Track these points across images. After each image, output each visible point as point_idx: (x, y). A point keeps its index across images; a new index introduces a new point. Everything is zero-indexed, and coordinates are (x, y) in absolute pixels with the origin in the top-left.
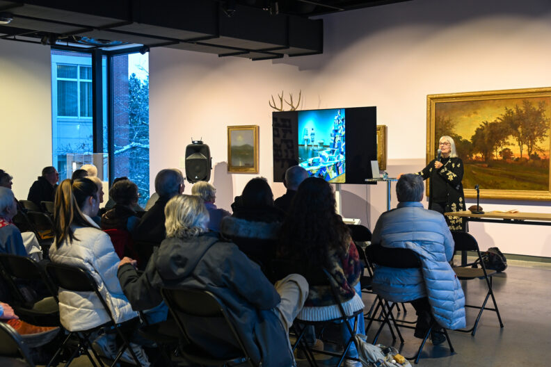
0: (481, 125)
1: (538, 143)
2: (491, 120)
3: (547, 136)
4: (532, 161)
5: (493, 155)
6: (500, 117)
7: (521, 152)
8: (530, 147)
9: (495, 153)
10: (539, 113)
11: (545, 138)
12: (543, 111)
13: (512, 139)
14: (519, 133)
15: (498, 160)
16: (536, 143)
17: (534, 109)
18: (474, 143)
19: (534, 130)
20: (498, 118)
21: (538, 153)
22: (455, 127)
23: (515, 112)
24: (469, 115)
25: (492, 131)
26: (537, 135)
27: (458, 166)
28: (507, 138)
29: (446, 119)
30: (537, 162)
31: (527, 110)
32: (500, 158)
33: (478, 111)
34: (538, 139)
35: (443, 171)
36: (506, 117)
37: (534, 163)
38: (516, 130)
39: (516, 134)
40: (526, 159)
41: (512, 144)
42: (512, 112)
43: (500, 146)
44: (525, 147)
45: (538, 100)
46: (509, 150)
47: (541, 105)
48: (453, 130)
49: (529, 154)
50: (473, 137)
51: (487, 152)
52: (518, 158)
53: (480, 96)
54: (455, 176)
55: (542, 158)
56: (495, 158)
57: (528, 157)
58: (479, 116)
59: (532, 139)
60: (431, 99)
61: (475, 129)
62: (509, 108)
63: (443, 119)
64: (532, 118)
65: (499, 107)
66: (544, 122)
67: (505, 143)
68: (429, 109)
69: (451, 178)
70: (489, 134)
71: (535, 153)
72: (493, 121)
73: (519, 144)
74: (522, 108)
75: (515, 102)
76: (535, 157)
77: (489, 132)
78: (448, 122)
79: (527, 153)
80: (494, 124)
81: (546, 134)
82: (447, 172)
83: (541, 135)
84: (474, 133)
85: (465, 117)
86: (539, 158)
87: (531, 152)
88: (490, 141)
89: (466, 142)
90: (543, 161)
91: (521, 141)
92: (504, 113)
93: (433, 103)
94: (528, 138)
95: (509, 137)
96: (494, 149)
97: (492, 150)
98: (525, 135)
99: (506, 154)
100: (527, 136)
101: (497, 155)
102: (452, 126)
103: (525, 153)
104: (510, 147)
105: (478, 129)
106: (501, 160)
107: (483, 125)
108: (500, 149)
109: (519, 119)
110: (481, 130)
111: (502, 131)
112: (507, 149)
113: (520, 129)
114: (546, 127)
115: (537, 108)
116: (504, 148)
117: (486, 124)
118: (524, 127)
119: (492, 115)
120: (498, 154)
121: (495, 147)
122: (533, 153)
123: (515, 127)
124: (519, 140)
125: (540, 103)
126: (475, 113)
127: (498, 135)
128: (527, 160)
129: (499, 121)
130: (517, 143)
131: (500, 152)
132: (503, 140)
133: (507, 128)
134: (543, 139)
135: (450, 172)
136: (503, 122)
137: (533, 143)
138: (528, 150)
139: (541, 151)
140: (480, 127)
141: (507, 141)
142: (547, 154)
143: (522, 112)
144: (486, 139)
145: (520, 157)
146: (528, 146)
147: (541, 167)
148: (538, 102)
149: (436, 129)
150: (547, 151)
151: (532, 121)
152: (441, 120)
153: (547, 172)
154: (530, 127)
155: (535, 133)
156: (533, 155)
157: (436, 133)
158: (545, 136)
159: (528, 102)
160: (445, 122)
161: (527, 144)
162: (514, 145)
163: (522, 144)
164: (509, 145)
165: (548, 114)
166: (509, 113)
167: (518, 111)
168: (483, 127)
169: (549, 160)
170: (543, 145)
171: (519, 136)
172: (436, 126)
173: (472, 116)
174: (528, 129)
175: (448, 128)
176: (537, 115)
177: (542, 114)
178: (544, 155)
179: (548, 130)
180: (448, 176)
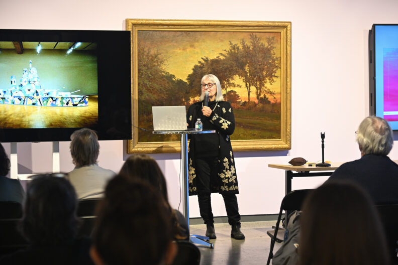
0: (200, 62)
1: (268, 85)
2: (213, 56)
3: (277, 77)
4: (261, 105)
6: (224, 53)
7: (249, 95)
8: (259, 89)
10: (269, 50)
11: (275, 79)
12: (272, 48)
13: (237, 80)
14: (246, 73)
16: (266, 85)
17: (263, 45)
18: (191, 84)
19: (263, 70)
20: (221, 54)
21: (268, 96)
22: (166, 62)
23: (241, 47)
24: (184, 49)
26: (267, 76)
27: (230, 111)
28: (232, 79)
29: (153, 52)
30: (268, 107)
31: (254, 47)
33: (196, 44)
34: (267, 79)
35: (214, 118)
36: (231, 54)
37: (263, 107)
38: (242, 67)
39: (243, 74)
40: (255, 103)
41: (238, 86)
42: (238, 48)
44: (253, 89)
45: (267, 35)
46: (235, 92)
47: (269, 40)
48: (163, 67)
49: (258, 95)
50: (189, 76)
52: (245, 102)
53: (200, 26)
54: (229, 123)
55: (272, 102)
57: (256, 101)
58: (197, 50)
59: (261, 80)
60: (133, 25)
61: (193, 67)
62: (234, 43)
63: (149, 52)
64: (261, 55)
65: (222, 41)
66: (274, 61)
67: (230, 85)
69: (225, 126)
71: (265, 96)
72: (215, 57)
73: (247, 86)
75: (241, 36)
76: (264, 101)
78: (156, 56)
79: (255, 96)
80: (216, 62)
81: (276, 75)
82: (219, 119)
83: (271, 76)
84: (191, 72)
86: (269, 102)
87: (260, 95)
89: (180, 82)
90: (274, 105)
91: (249, 82)
92: (228, 48)
93: (135, 30)
94: (256, 78)
95: (235, 76)
98: (253, 75)
99: (232, 97)
100: (255, 76)
102: (162, 62)
103: (253, 96)
104: (236, 89)
105: (196, 67)
107: (203, 61)
109: (245, 57)
110: (200, 67)
111: (226, 69)
112: (232, 91)
113: (247, 68)
114: (276, 67)
115: (266, 45)
116: (229, 90)
117: (207, 60)
118: (252, 64)
119: (215, 50)
122: (262, 96)
124: (246, 81)
125: (269, 39)
126: (192, 46)
127: (222, 74)
128: (255, 105)
129: (222, 57)
130: (244, 85)
132: (228, 81)
133: (232, 66)
134: (273, 80)
135: (223, 120)
136: (227, 59)
137: (262, 84)
138: (257, 92)
139: (271, 93)
140: (199, 64)
141: (232, 82)
142: (277, 97)
143: (249, 48)
145: (247, 101)
146: (257, 88)
147: (271, 112)
148: (267, 38)
149: (139, 65)
150: (278, 93)
151: (261, 59)
152: (146, 54)
153: (279, 118)
154: (258, 67)
155: (265, 73)
156: (262, 98)
157: (139, 70)
158: (275, 76)
159: (256, 37)
160: (151, 56)
161: (256, 86)
162: (240, 87)
163: (250, 86)
164: (235, 86)
165: (277, 52)
166: (234, 49)
167: (244, 47)
168: (202, 64)
169: (280, 104)
170: (273, 86)
171: (246, 76)
172: (139, 61)
173: (188, 50)
174: (256, 69)
175: (156, 64)
176: (266, 52)
177: (272, 51)
178: (275, 98)
179: (279, 70)
180: (221, 125)
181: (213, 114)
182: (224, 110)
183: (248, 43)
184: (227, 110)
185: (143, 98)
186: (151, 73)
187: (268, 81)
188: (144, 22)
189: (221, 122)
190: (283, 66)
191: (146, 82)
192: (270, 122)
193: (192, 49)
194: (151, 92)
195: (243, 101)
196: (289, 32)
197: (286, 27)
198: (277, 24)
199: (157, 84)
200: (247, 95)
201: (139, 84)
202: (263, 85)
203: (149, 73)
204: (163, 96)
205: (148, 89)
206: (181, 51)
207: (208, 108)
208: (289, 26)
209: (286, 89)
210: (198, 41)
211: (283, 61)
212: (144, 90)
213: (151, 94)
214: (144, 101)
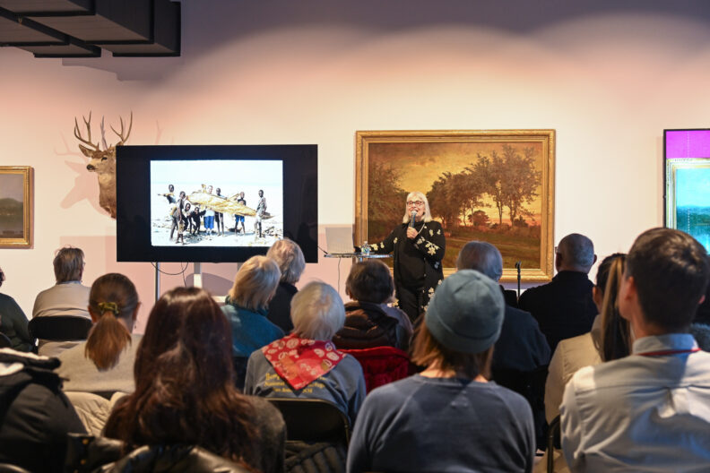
0: (440, 178)
1: (525, 205)
2: (457, 171)
3: (537, 195)
4: (516, 228)
5: (460, 220)
6: (470, 167)
7: (501, 216)
8: (514, 210)
9: (461, 217)
10: (526, 164)
11: (534, 197)
12: (531, 161)
13: (486, 198)
14: (497, 190)
15: (466, 227)
16: (522, 205)
17: (519, 157)
19: (518, 186)
20: (467, 169)
21: (525, 217)
22: (401, 179)
23: (491, 160)
24: (423, 163)
25: (457, 186)
26: (523, 194)
27: (439, 233)
28: (480, 197)
29: (386, 167)
30: (523, 230)
31: (509, 160)
32: (469, 224)
33: (437, 158)
34: (524, 198)
35: (420, 242)
36: (478, 168)
37: (519, 230)
38: (493, 184)
39: (493, 191)
40: (508, 225)
41: (488, 205)
42: (487, 162)
43: (469, 207)
44: (506, 209)
45: (525, 146)
46: (483, 213)
47: (527, 152)
48: (397, 183)
49: (512, 219)
51: (449, 216)
52: (496, 224)
53: (440, 136)
54: (437, 248)
55: (530, 224)
56: (462, 224)
57: (510, 223)
58: (438, 164)
59: (516, 200)
60: (363, 137)
61: (432, 184)
62: (482, 156)
63: (381, 167)
64: (515, 169)
65: (468, 153)
66: (533, 176)
67: (477, 204)
68: (359, 153)
69: (432, 251)
70: (453, 190)
71: (521, 218)
72: (459, 172)
73: (498, 206)
74: (501, 156)
75: (489, 147)
76: (520, 223)
77: (452, 187)
78: (389, 172)
79: (509, 217)
80: (460, 177)
81: (536, 192)
82: (425, 243)
83: (529, 193)
84: (430, 189)
85: (415, 165)
86: (526, 225)
87: (514, 216)
88: (454, 200)
90: (532, 228)
91: (500, 201)
92: (475, 161)
93: (366, 143)
94: (509, 196)
95: (483, 195)
96: (460, 211)
97: (458, 212)
98: (506, 192)
99: (479, 218)
100: (508, 194)
101: (464, 219)
102: (396, 178)
103: (506, 217)
104: (485, 209)
105: (436, 183)
106: (471, 227)
107: (444, 177)
108: (469, 212)
109: (497, 171)
110: (441, 184)
111: (472, 187)
112: (479, 211)
113: (498, 185)
114: (536, 183)
115: (523, 157)
116: (475, 209)
117: (449, 176)
118: (504, 181)
119: (457, 165)
120: (467, 218)
121: (462, 209)
122: (517, 217)
123: (493, 181)
124: (497, 200)
125: (527, 150)
126: (432, 160)
127: (467, 192)
128: (509, 228)
129: (467, 172)
130: (494, 204)
131: (470, 216)
132: (475, 200)
133: (479, 183)
134: (531, 199)
135: (430, 244)
136: (474, 174)
137: (517, 204)
138: (511, 213)
139: (529, 214)
140: (440, 181)
141: (479, 200)
142: (537, 218)
143: (501, 161)
144: (449, 198)
145: (498, 223)
146: (511, 208)
147: (529, 236)
148: (524, 150)
149: (369, 181)
150: (538, 215)
151: (516, 174)
152: (378, 169)
153: (538, 244)
154: (513, 183)
155: (521, 191)
156: (517, 220)
157: (370, 188)
158: (534, 194)
159: (510, 149)
160: (384, 171)
161: (510, 205)
162: (490, 206)
163: (502, 205)
164: (483, 206)
165: (537, 166)
166: (483, 162)
167: (495, 159)
168: (444, 180)
169: (540, 227)
170: (531, 206)
171: (497, 194)
172: (370, 176)
173: (427, 164)
174: (509, 185)
175: (389, 180)
176: (523, 166)
177: (530, 165)
178: (533, 220)
179: (539, 186)
180: (427, 249)
181: (418, 237)
182: (431, 232)
183: (500, 155)
184: (435, 232)
185: (374, 218)
186: (384, 191)
187: (525, 200)
188: (374, 134)
189: (427, 246)
190: (544, 182)
191: (378, 200)
192: (527, 248)
193: (432, 163)
194: (383, 212)
195: (494, 223)
196: (551, 142)
197: (548, 136)
198: (535, 132)
199: (390, 202)
200: (498, 217)
201: (369, 203)
202: (519, 205)
203: (381, 190)
204: (396, 215)
205: (380, 209)
206: (419, 166)
207: (414, 230)
208: (552, 134)
209: (548, 208)
210: (438, 155)
211: (544, 176)
212: (375, 209)
213: (382, 214)
214: (375, 222)
